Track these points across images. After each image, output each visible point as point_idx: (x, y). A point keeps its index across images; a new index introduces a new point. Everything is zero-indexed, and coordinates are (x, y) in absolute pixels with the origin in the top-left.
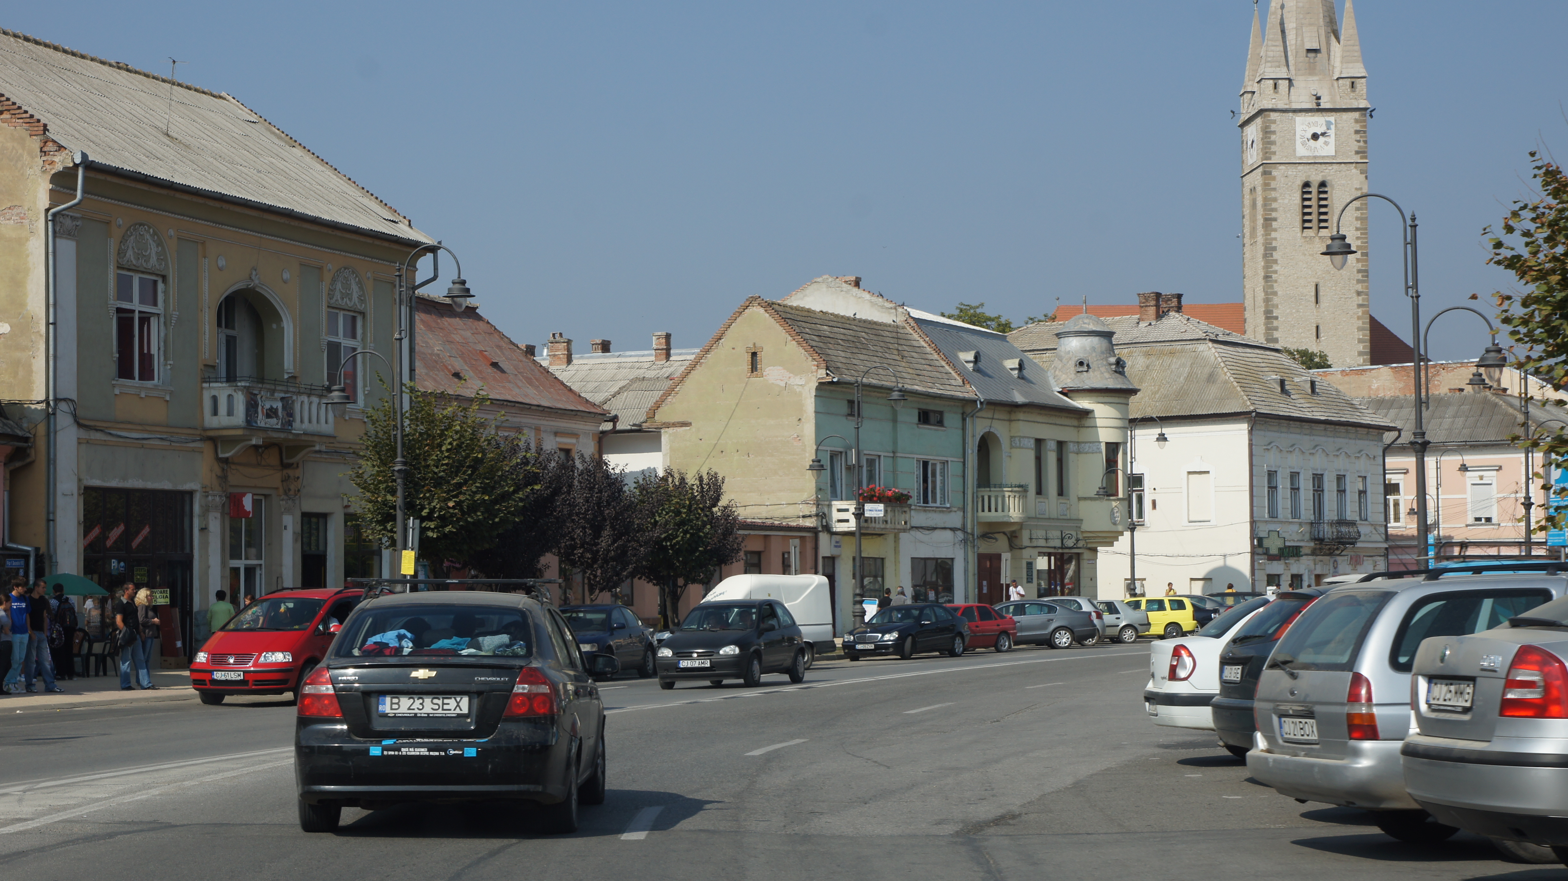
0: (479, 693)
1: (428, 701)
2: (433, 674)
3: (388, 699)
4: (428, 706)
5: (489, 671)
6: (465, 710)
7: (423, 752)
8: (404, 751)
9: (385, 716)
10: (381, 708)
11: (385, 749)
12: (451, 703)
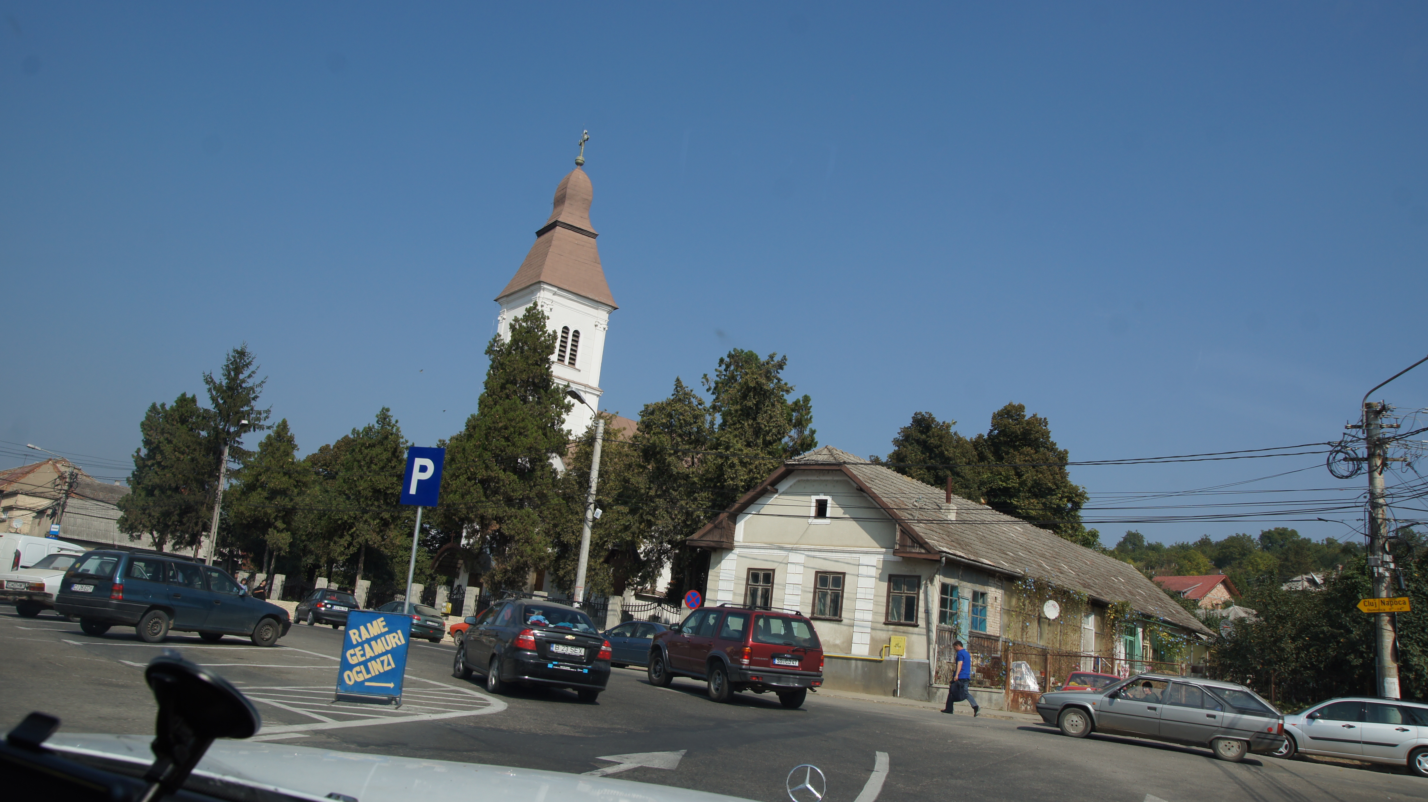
0: (589, 648)
1: (569, 648)
2: (574, 638)
3: (555, 645)
4: (569, 650)
5: (593, 639)
6: (583, 654)
7: (568, 668)
8: (561, 667)
9: (553, 652)
10: (551, 648)
11: (555, 665)
12: (578, 650)
